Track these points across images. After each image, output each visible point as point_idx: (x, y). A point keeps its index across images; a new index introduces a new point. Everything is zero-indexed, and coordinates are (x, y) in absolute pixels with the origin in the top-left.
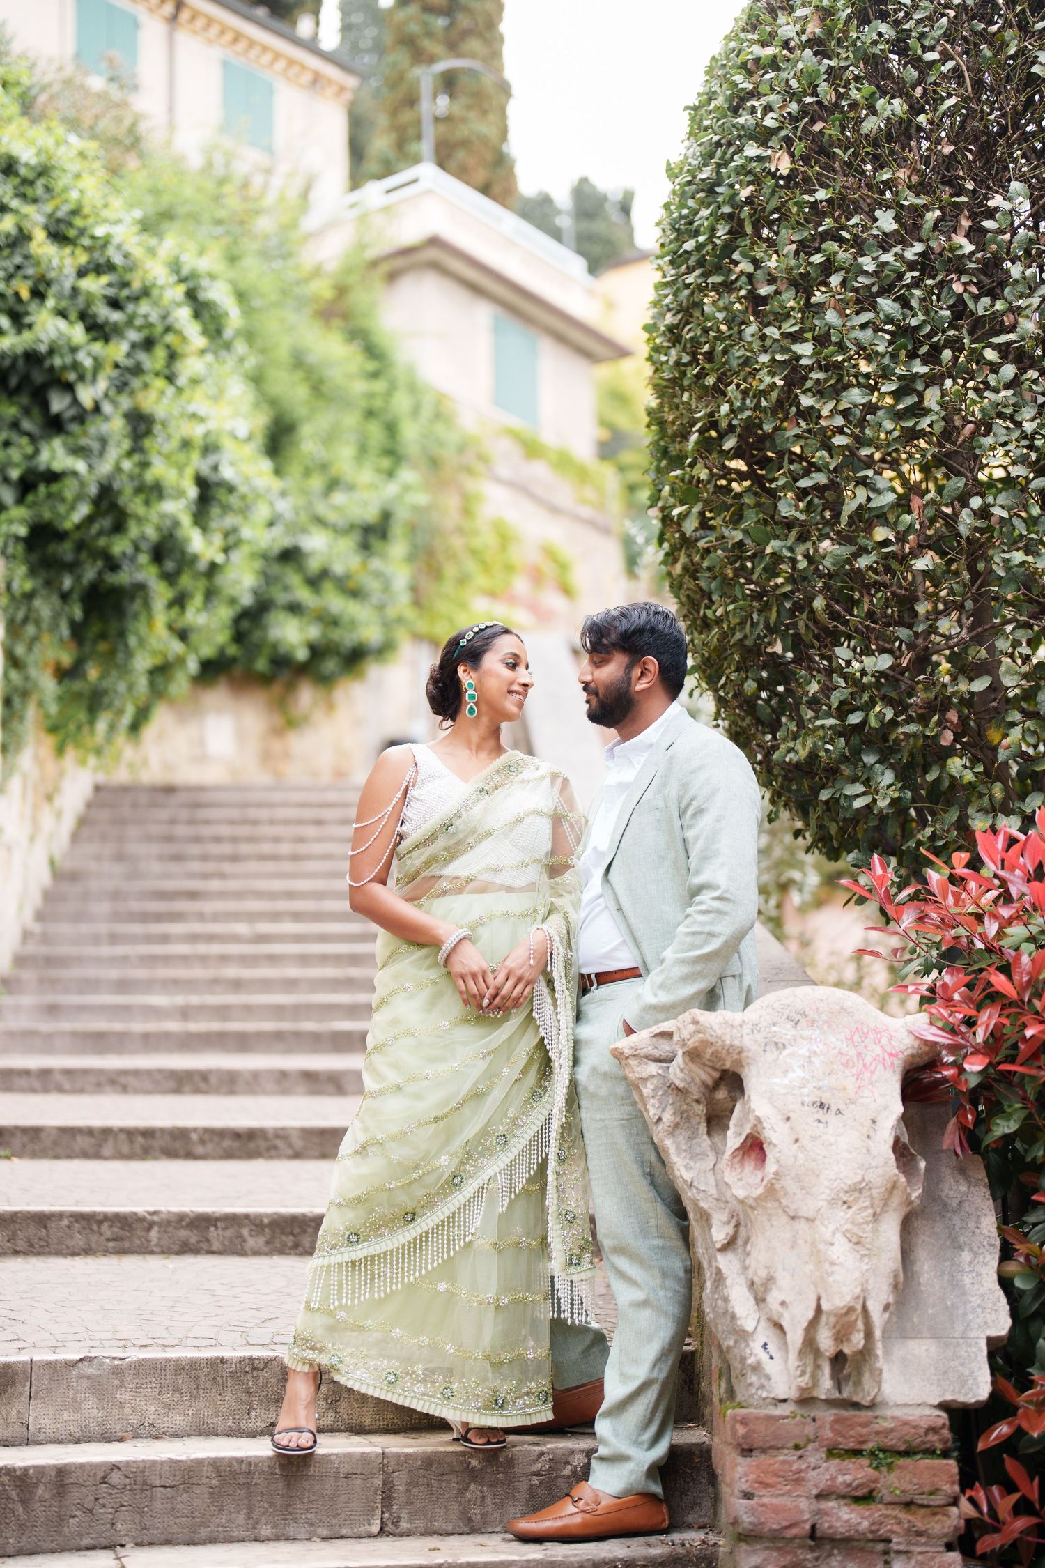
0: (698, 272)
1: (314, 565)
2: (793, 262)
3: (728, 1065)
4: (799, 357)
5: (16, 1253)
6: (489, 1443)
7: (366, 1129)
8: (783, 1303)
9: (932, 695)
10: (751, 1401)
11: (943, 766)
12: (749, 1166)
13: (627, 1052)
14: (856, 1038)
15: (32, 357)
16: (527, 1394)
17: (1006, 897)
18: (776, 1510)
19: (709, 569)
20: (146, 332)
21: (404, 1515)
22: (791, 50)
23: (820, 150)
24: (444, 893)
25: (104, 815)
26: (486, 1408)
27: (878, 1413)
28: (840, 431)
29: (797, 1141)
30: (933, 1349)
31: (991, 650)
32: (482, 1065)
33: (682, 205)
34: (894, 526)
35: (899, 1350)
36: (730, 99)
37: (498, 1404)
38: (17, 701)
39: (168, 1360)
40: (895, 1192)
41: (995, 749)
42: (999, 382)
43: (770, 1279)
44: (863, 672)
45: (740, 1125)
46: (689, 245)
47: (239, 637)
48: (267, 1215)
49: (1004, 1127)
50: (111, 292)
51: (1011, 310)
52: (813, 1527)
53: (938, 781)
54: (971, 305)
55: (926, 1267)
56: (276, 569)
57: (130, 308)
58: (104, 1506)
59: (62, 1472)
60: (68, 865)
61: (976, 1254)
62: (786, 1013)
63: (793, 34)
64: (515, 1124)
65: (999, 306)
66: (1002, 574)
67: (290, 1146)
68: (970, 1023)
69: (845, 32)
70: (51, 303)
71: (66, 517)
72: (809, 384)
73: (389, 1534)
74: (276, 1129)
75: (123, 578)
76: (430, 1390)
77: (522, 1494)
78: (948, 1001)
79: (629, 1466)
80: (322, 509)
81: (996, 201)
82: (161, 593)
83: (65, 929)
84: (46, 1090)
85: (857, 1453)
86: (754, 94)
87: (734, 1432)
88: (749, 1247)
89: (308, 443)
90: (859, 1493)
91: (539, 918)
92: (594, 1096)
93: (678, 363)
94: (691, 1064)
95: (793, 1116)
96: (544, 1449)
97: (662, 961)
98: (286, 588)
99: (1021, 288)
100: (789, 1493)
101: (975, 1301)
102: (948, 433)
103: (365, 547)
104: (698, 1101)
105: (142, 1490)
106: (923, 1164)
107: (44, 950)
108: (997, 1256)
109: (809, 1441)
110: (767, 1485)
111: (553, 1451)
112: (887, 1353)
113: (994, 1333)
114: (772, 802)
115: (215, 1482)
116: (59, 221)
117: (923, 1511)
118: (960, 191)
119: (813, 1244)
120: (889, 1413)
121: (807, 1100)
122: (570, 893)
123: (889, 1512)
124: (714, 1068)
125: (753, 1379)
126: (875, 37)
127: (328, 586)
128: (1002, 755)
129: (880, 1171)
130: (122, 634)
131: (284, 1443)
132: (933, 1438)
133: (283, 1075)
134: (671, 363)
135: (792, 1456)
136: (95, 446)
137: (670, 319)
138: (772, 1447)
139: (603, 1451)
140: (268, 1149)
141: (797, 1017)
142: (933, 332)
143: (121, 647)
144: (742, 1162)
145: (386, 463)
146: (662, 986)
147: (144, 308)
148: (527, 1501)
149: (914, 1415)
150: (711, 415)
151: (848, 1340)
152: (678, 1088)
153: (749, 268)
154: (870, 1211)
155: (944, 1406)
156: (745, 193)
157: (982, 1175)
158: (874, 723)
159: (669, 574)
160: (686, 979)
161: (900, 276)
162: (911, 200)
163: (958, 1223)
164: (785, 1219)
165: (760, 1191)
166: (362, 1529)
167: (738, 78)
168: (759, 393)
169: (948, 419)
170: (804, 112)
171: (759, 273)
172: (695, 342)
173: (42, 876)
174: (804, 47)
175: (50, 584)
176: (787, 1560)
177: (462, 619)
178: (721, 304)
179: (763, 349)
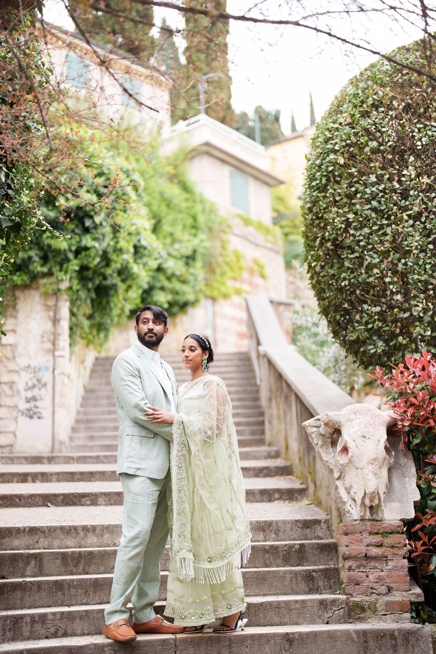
0: (317, 192)
1: (169, 272)
2: (346, 190)
3: (336, 427)
4: (348, 219)
5: (111, 504)
8: (355, 493)
9: (393, 318)
10: (347, 521)
11: (397, 340)
12: (344, 455)
13: (307, 425)
14: (373, 418)
15: (79, 208)
17: (415, 377)
18: (355, 550)
19: (324, 282)
20: (116, 196)
22: (342, 126)
23: (352, 156)
25: (100, 368)
27: (383, 522)
28: (362, 240)
29: (357, 447)
30: (398, 505)
31: (409, 304)
33: (311, 170)
34: (379, 269)
35: (389, 505)
36: (324, 139)
38: (74, 328)
40: (386, 460)
41: (412, 333)
42: (408, 225)
43: (351, 486)
44: (372, 313)
45: (341, 444)
46: (314, 184)
47: (143, 300)
49: (416, 441)
50: (104, 183)
51: (411, 204)
52: (366, 554)
53: (395, 344)
54: (399, 202)
55: (396, 483)
56: (156, 274)
60: (89, 387)
61: (410, 478)
62: (353, 411)
63: (343, 121)
65: (407, 203)
66: (411, 282)
68: (405, 412)
69: (359, 120)
70: (85, 188)
71: (91, 263)
72: (352, 227)
75: (109, 282)
77: (281, 557)
78: (399, 407)
80: (171, 250)
81: (405, 172)
82: (122, 287)
83: (92, 410)
84: (98, 463)
85: (378, 533)
86: (331, 139)
87: (342, 529)
88: (345, 478)
89: (166, 228)
90: (378, 544)
93: (312, 219)
94: (326, 427)
95: (355, 440)
98: (159, 281)
100: (359, 545)
101: (410, 491)
102: (394, 241)
103: (187, 264)
104: (328, 438)
106: (393, 453)
107: (85, 417)
108: (416, 479)
109: (364, 531)
110: (352, 543)
111: (289, 544)
112: (385, 506)
113: (415, 500)
114: (346, 352)
117: (396, 548)
118: (394, 169)
119: (363, 475)
120: (386, 522)
121: (359, 435)
123: (387, 549)
124: (333, 428)
127: (174, 280)
128: (414, 335)
129: (381, 454)
130: (108, 302)
132: (399, 528)
135: (359, 535)
136: (101, 237)
137: (309, 205)
138: (353, 533)
141: (356, 412)
142: (388, 211)
143: (108, 307)
144: (342, 454)
145: (193, 231)
148: (283, 559)
149: (393, 522)
150: (323, 235)
151: (374, 502)
152: (322, 435)
153: (333, 191)
154: (379, 466)
155: (401, 520)
156: (330, 169)
157: (411, 456)
158: (376, 327)
159: (311, 283)
161: (378, 195)
162: (380, 172)
163: (405, 470)
164: (354, 469)
165: (347, 461)
167: (327, 133)
168: (337, 230)
169: (394, 236)
170: (347, 145)
171: (336, 193)
172: (317, 213)
173: (82, 391)
174: (346, 125)
175: (84, 286)
176: (359, 563)
177: (223, 289)
178: (325, 201)
179: (338, 216)
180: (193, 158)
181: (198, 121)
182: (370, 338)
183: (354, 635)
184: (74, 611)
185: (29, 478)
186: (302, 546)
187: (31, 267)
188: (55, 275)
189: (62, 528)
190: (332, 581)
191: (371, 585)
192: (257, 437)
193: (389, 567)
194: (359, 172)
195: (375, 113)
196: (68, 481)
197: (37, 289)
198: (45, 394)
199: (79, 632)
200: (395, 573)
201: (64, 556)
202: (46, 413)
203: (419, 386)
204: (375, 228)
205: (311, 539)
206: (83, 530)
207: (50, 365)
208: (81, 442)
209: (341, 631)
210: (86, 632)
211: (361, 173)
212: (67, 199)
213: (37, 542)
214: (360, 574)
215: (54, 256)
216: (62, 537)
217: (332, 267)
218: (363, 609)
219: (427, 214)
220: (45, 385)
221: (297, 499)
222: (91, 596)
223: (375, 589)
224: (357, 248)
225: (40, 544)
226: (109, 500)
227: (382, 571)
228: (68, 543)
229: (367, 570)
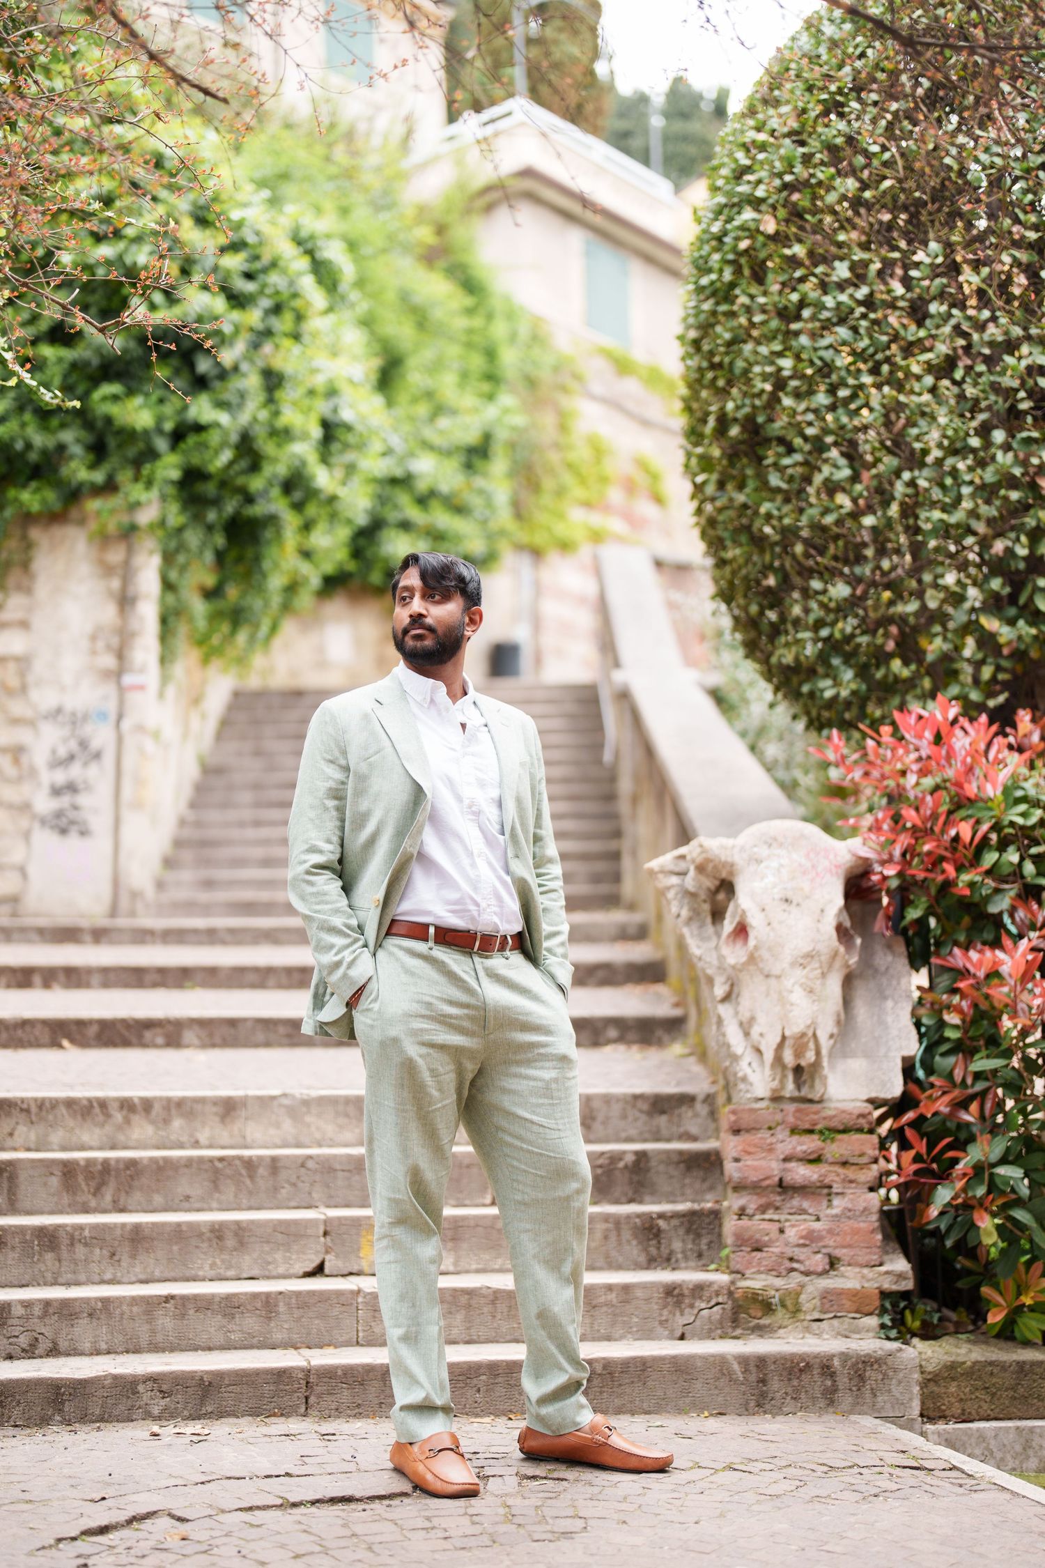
0: (712, 301)
1: (422, 486)
2: (776, 298)
3: (724, 875)
4: (780, 369)
5: (214, 1046)
8: (761, 1035)
9: (879, 615)
10: (741, 1101)
11: (888, 668)
12: (739, 944)
13: (656, 869)
14: (813, 854)
18: (755, 1169)
20: (275, 299)
22: (776, 138)
23: (796, 214)
25: (242, 717)
27: (825, 1105)
28: (810, 424)
29: (769, 924)
30: (864, 1064)
31: (920, 581)
33: (700, 249)
34: (849, 493)
35: (840, 1065)
36: (734, 171)
38: (171, 619)
40: (838, 958)
41: (924, 652)
42: (921, 388)
43: (752, 1019)
44: (830, 600)
45: (731, 917)
47: (357, 552)
49: (913, 914)
50: (246, 267)
51: (930, 335)
52: (781, 1180)
53: (885, 676)
54: (903, 332)
55: (860, 1010)
56: (388, 490)
57: (261, 276)
58: (303, 1182)
59: (274, 1160)
60: (214, 761)
62: (764, 838)
63: (778, 126)
65: (923, 333)
66: (925, 527)
68: (890, 843)
69: (814, 128)
70: (197, 277)
71: (211, 461)
72: (789, 389)
75: (258, 510)
78: (879, 829)
80: (429, 434)
81: (920, 256)
82: (291, 520)
83: (213, 815)
85: (811, 1132)
86: (748, 170)
87: (731, 1118)
88: (739, 998)
89: (414, 377)
90: (812, 1157)
93: (700, 368)
94: (699, 876)
95: (767, 908)
98: (397, 508)
99: (937, 320)
100: (764, 1158)
101: (894, 1032)
102: (886, 425)
103: (469, 467)
104: (705, 902)
105: (329, 1173)
106: (858, 941)
107: (198, 834)
108: (914, 1004)
109: (778, 1124)
110: (749, 1153)
112: (832, 1068)
113: (906, 1052)
114: (775, 693)
116: (201, 208)
117: (854, 1167)
118: (895, 248)
119: (780, 993)
120: (832, 1105)
121: (777, 897)
123: (831, 1169)
124: (715, 878)
125: (743, 1087)
127: (434, 504)
129: (827, 944)
130: (257, 559)
132: (862, 1121)
134: (695, 366)
135: (767, 1134)
136: (235, 399)
137: (693, 333)
138: (754, 1129)
141: (771, 841)
142: (875, 352)
144: (733, 941)
145: (486, 387)
147: (274, 278)
149: (849, 1106)
150: (721, 409)
151: (804, 1056)
152: (691, 893)
153: (747, 301)
154: (819, 971)
155: (873, 1101)
156: (744, 245)
157: (901, 949)
158: (838, 635)
161: (852, 311)
162: (859, 255)
163: (885, 982)
164: (761, 977)
165: (745, 959)
166: (480, 1201)
167: (740, 155)
168: (754, 396)
169: (886, 416)
170: (785, 186)
171: (755, 306)
172: (711, 353)
173: (192, 771)
174: (785, 136)
175: (198, 518)
176: (763, 1201)
177: (561, 529)
178: (728, 326)
179: (757, 363)
180: (489, 208)
181: (509, 114)
182: (826, 660)
183: (736, 1367)
184: (75, 1300)
185: (37, 979)
186: (642, 1156)
187: (65, 471)
188: (123, 489)
189: (70, 1103)
190: (704, 1241)
191: (789, 1252)
192: (604, 889)
193: (834, 1211)
194: (811, 253)
195: (855, 105)
196: (127, 985)
197: (82, 522)
198: (98, 777)
199: (87, 1346)
200: (847, 1225)
201: (68, 1171)
202: (100, 823)
203: (928, 782)
204: (843, 393)
205: (668, 1140)
206: (122, 1108)
207: (112, 707)
208: (182, 894)
209: (704, 1358)
210: (104, 1346)
211: (815, 257)
212: (153, 307)
213: (11, 1134)
214: (765, 1225)
215: (120, 446)
216: (71, 1123)
217: (741, 487)
218: (768, 1307)
219: (969, 362)
220: (97, 756)
221: (660, 1044)
222: (124, 1264)
223: (798, 1261)
224: (798, 441)
225: (18, 1139)
226: (211, 1035)
227: (818, 1219)
228: (86, 1138)
229: (783, 1217)
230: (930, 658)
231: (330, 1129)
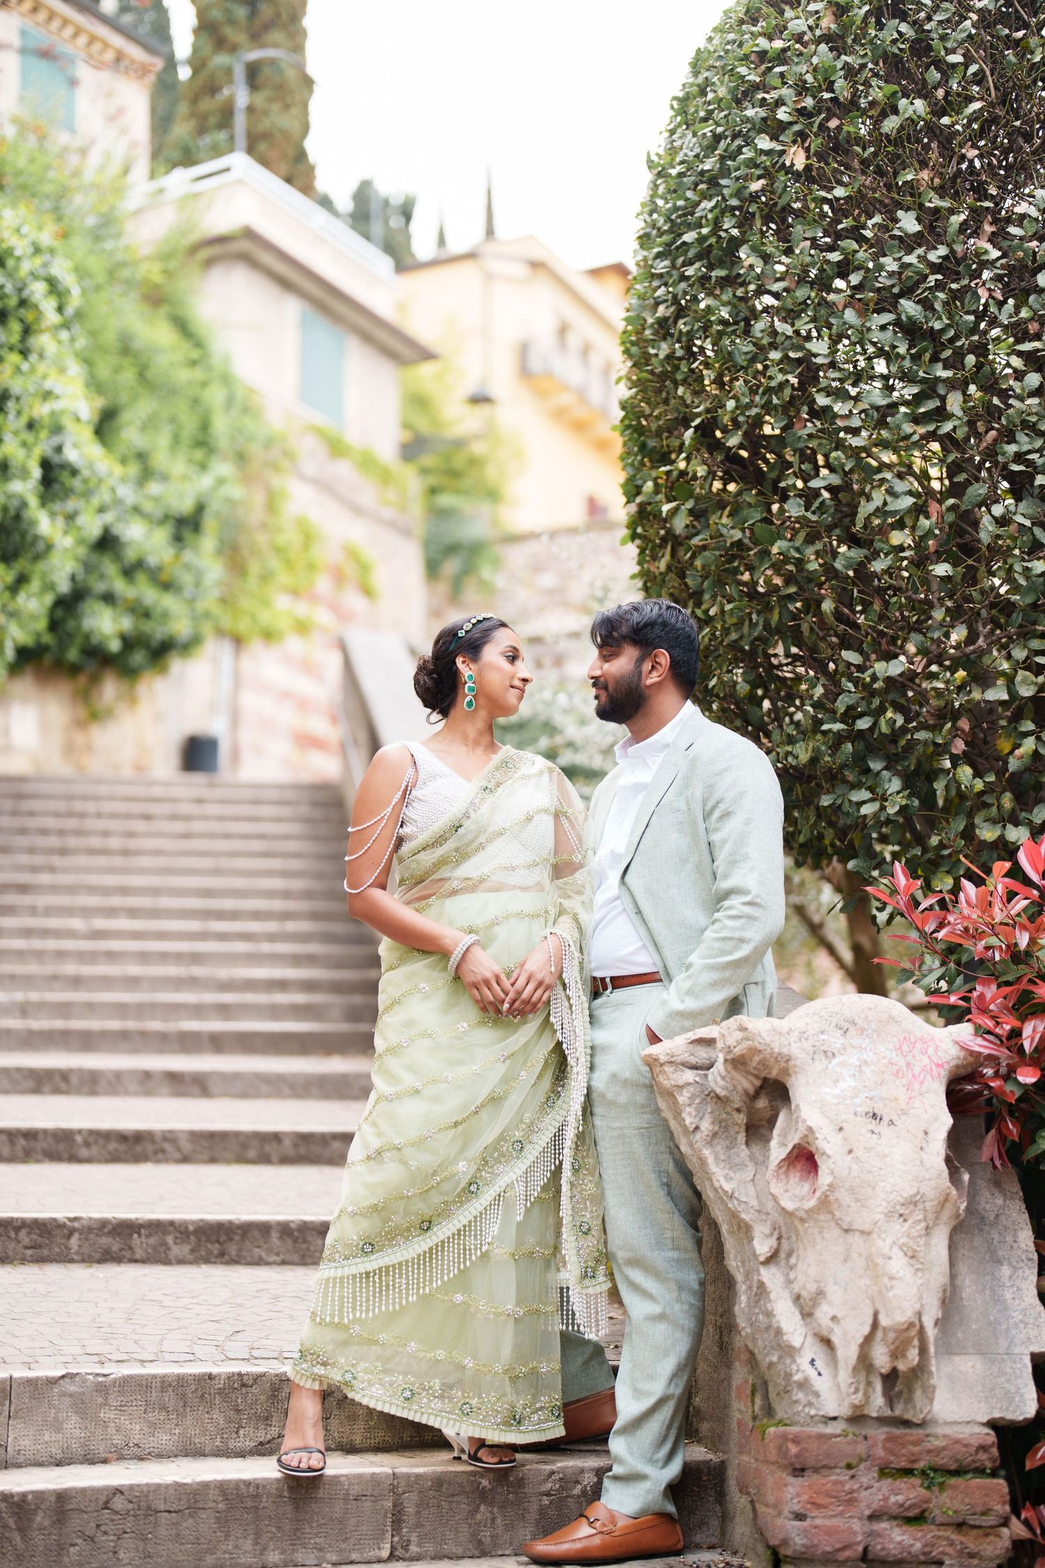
0: (699, 265)
2: (808, 259)
3: (774, 1074)
4: (815, 356)
6: (501, 1462)
7: (379, 1134)
8: (834, 1318)
9: (942, 703)
10: (797, 1418)
12: (795, 1177)
13: (663, 1058)
14: (905, 1047)
16: (542, 1408)
18: (829, 1532)
19: (703, 567)
21: (414, 1538)
22: (805, 45)
23: (838, 147)
24: (454, 893)
26: (506, 1423)
27: (929, 1431)
28: (857, 431)
29: (850, 1152)
30: (979, 1365)
32: (502, 1068)
33: (678, 196)
34: (912, 531)
35: (950, 1367)
36: (732, 92)
37: (515, 1420)
39: (154, 1377)
40: (947, 1205)
41: (1005, 759)
42: (1023, 389)
43: (820, 1294)
44: (874, 678)
45: (784, 1135)
46: (689, 237)
48: (192, 1222)
51: (1035, 318)
52: (866, 1549)
55: (967, 1282)
58: (106, 1533)
59: (62, 1497)
61: (1015, 1269)
62: (835, 1021)
63: (805, 28)
64: (532, 1129)
65: (1025, 314)
66: (1022, 582)
67: (179, 1149)
73: (399, 1559)
74: (163, 1132)
76: (448, 1407)
77: (533, 1516)
78: (984, 1011)
79: (647, 1485)
80: (139, 498)
81: (1022, 208)
85: (908, 1472)
86: (760, 87)
87: (784, 1450)
88: (793, 1260)
89: (130, 434)
90: (911, 1514)
91: (551, 920)
92: (611, 1103)
93: (670, 357)
94: (734, 1073)
95: (845, 1125)
96: (554, 1468)
97: (688, 967)
98: (102, 577)
100: (841, 1514)
101: (1017, 1316)
103: (178, 539)
104: (738, 1110)
105: (146, 1516)
106: (966, 1177)
108: (1036, 1271)
109: (861, 1460)
110: (819, 1506)
111: (563, 1470)
112: (939, 1369)
113: (1037, 1349)
115: (221, 1506)
117: (975, 1532)
119: (869, 1257)
120: (940, 1431)
121: (859, 1110)
122: (580, 893)
123: (941, 1533)
124: (756, 1077)
125: (800, 1396)
126: (896, 36)
127: (141, 578)
128: (1013, 766)
129: (933, 1183)
131: (294, 1464)
132: (983, 1456)
133: (147, 1075)
134: (662, 356)
135: (844, 1476)
138: (824, 1467)
139: (617, 1470)
140: (156, 1153)
141: (846, 1025)
144: (787, 1173)
145: (199, 454)
146: (689, 992)
148: (538, 1522)
149: (964, 1433)
150: (712, 411)
151: (904, 1356)
152: (718, 1097)
154: (923, 1224)
155: (993, 1424)
156: (756, 186)
157: (1016, 1188)
158: (883, 728)
160: (714, 985)
161: (924, 278)
162: (934, 201)
163: (996, 1237)
164: (837, 1232)
165: (812, 1203)
166: (373, 1554)
167: (743, 71)
168: (769, 391)
169: (971, 424)
170: (820, 107)
171: (768, 270)
174: (818, 41)
177: (265, 617)
178: (725, 298)
179: (773, 346)
180: (209, 263)
181: (227, 170)
182: (859, 763)
204: (909, 390)
224: (839, 455)
230: (1013, 764)
231: (136, 1430)
